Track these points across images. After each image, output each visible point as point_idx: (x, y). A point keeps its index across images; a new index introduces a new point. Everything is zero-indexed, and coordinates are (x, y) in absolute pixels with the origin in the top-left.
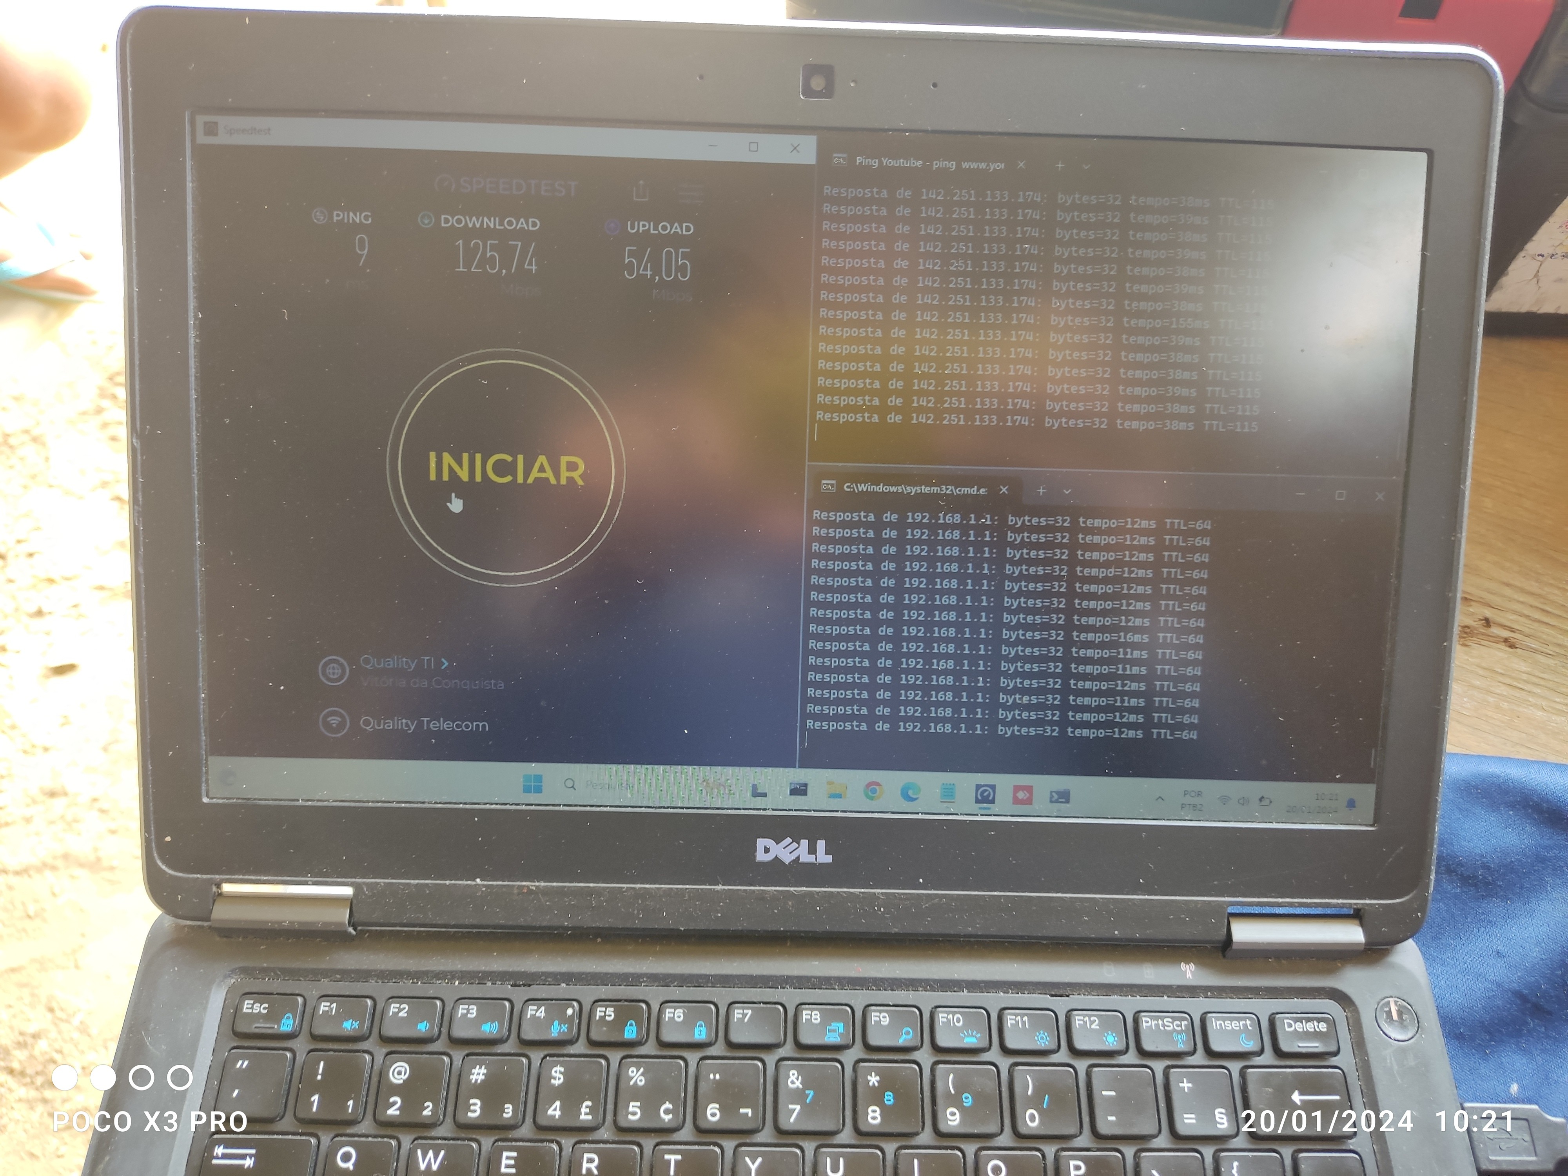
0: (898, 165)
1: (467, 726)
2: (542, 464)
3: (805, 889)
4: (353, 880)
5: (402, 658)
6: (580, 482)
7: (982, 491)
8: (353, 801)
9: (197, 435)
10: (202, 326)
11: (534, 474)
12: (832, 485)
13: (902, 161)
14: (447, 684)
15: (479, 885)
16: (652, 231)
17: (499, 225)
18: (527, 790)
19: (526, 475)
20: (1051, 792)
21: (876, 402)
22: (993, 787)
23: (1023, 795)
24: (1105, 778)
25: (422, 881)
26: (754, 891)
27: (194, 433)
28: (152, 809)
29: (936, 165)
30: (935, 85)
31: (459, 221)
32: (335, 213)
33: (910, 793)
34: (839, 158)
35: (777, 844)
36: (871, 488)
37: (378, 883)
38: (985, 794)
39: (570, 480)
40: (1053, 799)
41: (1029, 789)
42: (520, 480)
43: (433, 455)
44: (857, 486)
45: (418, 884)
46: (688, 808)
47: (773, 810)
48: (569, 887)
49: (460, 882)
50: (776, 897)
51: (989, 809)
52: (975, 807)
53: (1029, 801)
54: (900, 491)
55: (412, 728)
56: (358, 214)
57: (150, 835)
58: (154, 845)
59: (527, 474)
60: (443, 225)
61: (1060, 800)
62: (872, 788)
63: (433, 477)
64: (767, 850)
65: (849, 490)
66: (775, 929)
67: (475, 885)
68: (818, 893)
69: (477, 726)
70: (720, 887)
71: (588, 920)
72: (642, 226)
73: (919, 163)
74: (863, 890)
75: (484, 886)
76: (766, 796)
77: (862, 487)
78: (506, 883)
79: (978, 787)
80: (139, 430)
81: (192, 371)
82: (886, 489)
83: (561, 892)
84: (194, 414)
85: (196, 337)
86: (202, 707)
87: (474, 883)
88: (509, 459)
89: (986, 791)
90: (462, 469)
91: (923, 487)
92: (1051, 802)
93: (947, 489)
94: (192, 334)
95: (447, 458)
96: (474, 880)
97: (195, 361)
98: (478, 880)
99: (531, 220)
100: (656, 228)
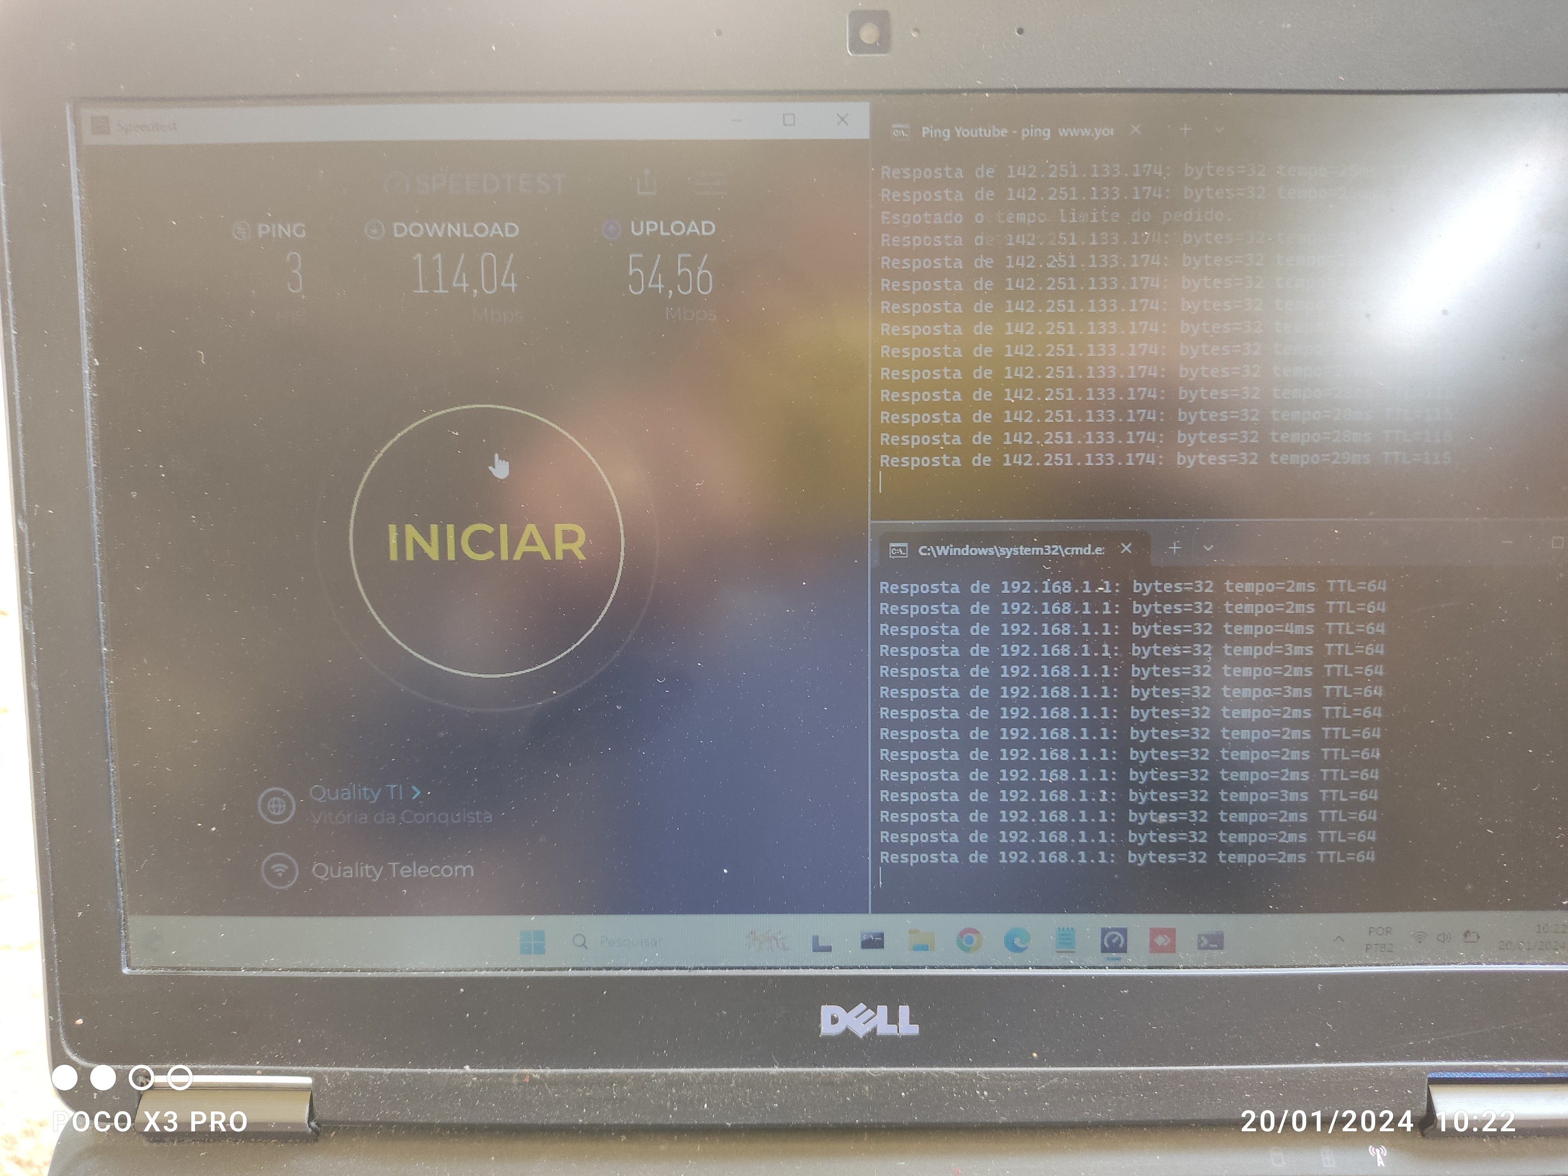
0: (976, 136)
1: (447, 871)
2: (531, 535)
3: (884, 1069)
4: (312, 1068)
5: (362, 787)
6: (581, 556)
7: (1098, 550)
8: (308, 970)
9: (98, 514)
10: (100, 377)
11: (523, 547)
12: (903, 549)
13: (980, 130)
14: (419, 818)
15: (469, 1074)
16: (662, 233)
17: (468, 232)
18: (526, 950)
19: (512, 550)
20: (1199, 936)
21: (957, 440)
22: (1124, 932)
23: (1164, 940)
24: (1269, 916)
25: (398, 1070)
26: (819, 1074)
27: (95, 511)
28: (58, 984)
29: (1026, 133)
30: (1020, 31)
31: (416, 230)
32: (260, 226)
33: (1017, 941)
34: (899, 130)
35: (847, 1012)
36: (954, 551)
37: (342, 1073)
38: (1114, 941)
39: (568, 553)
40: (1202, 945)
41: (1171, 933)
42: (504, 556)
43: (392, 528)
44: (935, 549)
45: (392, 1073)
46: (730, 968)
47: (841, 968)
48: (582, 1075)
49: (445, 1070)
50: (848, 1082)
51: (1119, 959)
52: (1100, 958)
53: (1171, 948)
54: (992, 553)
55: (378, 876)
56: (289, 226)
57: (56, 1017)
58: (61, 1031)
59: (513, 547)
60: (396, 235)
61: (1211, 946)
62: (967, 938)
63: (394, 556)
64: (834, 1021)
65: (925, 554)
66: (847, 1121)
67: (464, 1074)
68: (902, 1075)
69: (460, 870)
70: (775, 1070)
71: (606, 1116)
72: (650, 227)
73: (1003, 132)
74: (960, 1069)
75: (475, 1075)
76: (831, 951)
77: (943, 550)
78: (502, 1071)
79: (1104, 931)
80: (25, 508)
81: (90, 433)
82: (973, 551)
83: (573, 1081)
84: (93, 488)
85: (94, 390)
86: (117, 854)
87: (461, 1071)
88: (489, 529)
89: (1115, 936)
90: (430, 545)
91: (1021, 548)
92: (1200, 948)
93: (1052, 549)
94: (87, 386)
95: (411, 531)
96: (462, 1068)
97: (92, 421)
98: (467, 1068)
99: (507, 224)
100: (667, 229)
